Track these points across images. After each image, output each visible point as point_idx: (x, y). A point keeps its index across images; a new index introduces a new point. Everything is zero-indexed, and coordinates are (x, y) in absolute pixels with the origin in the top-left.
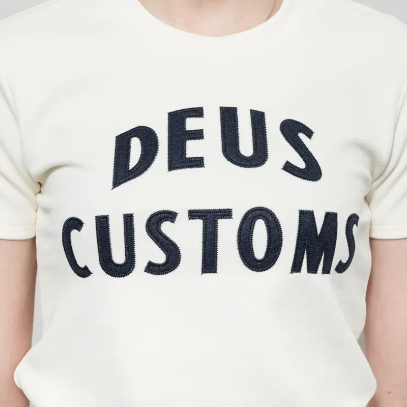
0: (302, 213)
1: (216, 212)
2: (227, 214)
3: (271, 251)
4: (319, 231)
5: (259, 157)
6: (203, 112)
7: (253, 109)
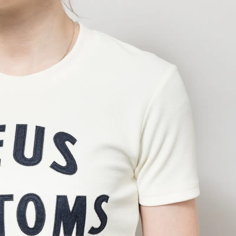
0: (59, 197)
1: (4, 196)
2: (10, 197)
3: (38, 223)
4: (71, 209)
5: (36, 159)
6: (5, 128)
7: (37, 125)
